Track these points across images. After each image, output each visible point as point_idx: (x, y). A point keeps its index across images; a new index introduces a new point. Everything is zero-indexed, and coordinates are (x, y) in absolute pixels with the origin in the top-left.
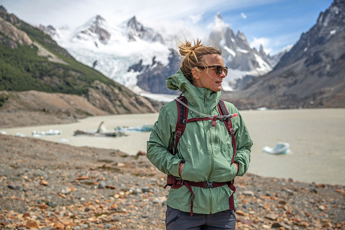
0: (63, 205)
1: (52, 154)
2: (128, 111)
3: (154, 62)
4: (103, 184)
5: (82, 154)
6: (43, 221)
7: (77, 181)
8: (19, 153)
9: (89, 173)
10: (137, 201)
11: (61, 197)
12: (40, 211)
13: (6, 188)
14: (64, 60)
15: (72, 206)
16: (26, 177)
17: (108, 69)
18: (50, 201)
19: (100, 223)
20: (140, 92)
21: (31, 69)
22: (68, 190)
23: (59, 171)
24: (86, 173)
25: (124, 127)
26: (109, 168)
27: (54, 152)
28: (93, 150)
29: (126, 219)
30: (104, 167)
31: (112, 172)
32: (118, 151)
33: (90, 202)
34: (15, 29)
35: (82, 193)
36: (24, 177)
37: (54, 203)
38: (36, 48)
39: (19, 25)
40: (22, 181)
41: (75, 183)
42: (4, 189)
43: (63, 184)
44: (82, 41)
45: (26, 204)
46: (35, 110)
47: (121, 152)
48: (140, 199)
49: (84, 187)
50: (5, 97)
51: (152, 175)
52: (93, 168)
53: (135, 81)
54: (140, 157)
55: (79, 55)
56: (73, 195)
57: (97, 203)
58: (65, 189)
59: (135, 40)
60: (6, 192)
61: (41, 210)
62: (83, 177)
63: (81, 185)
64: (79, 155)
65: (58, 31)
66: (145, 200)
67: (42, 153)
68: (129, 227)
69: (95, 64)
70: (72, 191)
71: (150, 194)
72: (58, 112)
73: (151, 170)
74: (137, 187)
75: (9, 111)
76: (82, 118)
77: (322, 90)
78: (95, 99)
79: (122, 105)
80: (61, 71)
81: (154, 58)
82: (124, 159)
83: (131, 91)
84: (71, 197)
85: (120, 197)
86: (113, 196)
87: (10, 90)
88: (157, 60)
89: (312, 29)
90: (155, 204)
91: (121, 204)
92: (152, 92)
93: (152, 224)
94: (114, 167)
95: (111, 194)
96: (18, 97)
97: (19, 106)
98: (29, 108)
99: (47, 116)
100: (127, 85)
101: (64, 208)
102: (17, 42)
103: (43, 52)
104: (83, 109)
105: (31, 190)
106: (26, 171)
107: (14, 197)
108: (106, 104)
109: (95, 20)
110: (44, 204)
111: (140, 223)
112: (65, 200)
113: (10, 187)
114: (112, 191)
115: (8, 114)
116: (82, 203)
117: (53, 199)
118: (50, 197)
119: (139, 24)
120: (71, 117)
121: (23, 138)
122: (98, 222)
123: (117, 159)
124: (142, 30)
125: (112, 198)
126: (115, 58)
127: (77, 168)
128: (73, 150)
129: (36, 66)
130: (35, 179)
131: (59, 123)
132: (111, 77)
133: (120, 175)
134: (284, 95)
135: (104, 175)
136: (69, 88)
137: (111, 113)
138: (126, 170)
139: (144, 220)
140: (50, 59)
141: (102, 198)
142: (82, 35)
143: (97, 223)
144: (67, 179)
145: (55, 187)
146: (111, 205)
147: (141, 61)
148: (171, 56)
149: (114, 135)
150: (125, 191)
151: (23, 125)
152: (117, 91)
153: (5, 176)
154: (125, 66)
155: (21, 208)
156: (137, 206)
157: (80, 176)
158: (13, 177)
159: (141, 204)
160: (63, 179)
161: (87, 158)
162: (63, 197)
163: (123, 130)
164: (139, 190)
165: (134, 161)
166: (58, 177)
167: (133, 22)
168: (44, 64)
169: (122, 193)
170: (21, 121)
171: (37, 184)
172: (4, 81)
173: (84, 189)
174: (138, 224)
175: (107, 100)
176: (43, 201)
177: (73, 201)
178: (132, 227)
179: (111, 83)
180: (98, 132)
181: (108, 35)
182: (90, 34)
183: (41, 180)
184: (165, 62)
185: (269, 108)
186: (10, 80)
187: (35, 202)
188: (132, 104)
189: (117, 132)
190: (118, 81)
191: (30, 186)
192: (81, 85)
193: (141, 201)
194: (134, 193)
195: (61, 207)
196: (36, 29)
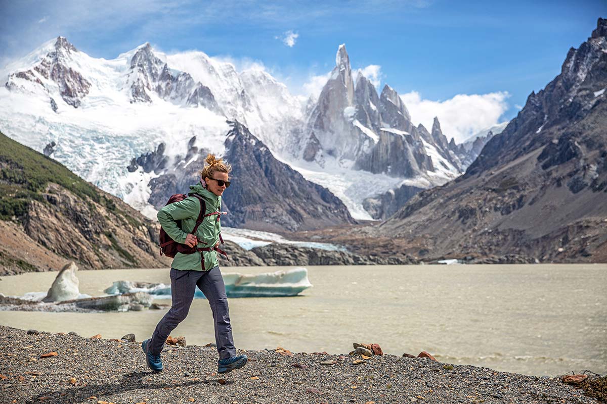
3: (193, 150)
17: (81, 162)
53: (146, 194)
59: (148, 99)
76: (7, 275)
77: (583, 220)
78: (45, 228)
79: (116, 246)
81: (193, 140)
88: (198, 144)
89: (552, 85)
100: (128, 199)
108: (72, 241)
119: (158, 62)
124: (166, 75)
126: (99, 138)
132: (91, 179)
134: (496, 232)
142: (19, 82)
147: (162, 147)
148: (231, 138)
152: (103, 211)
175: (77, 233)
179: (90, 192)
182: (38, 81)
184: (219, 151)
185: (465, 260)
188: (139, 242)
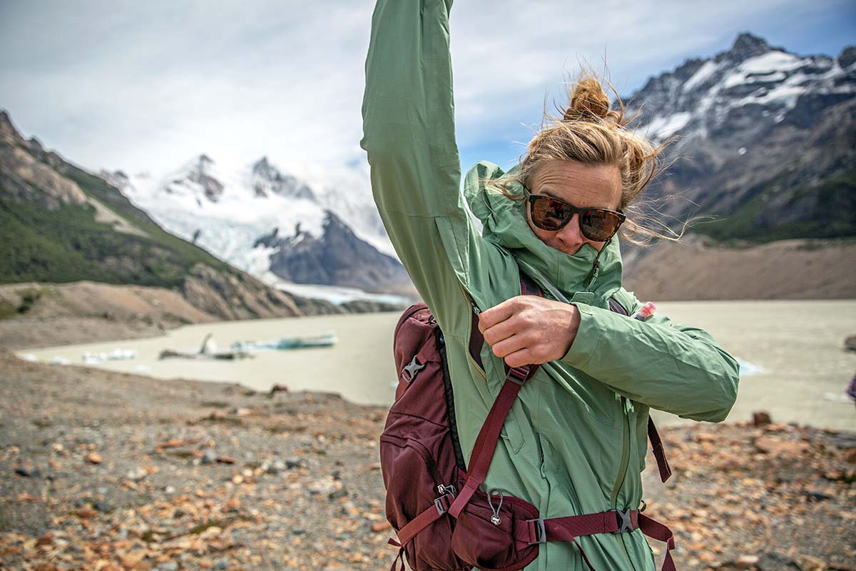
0: (130, 506)
1: (117, 396)
2: (254, 315)
3: (298, 233)
4: (212, 455)
5: (173, 392)
6: (81, 555)
7: (160, 451)
8: (55, 395)
9: (184, 430)
10: (278, 488)
11: (125, 490)
12: (78, 524)
13: (13, 475)
14: (144, 229)
15: (147, 507)
16: (59, 447)
17: (220, 244)
18: (102, 498)
19: (205, 553)
20: (275, 283)
21: (83, 245)
22: (141, 472)
23: (127, 429)
24: (179, 431)
25: (248, 342)
26: (222, 420)
27: (122, 390)
28: (194, 385)
29: (261, 538)
30: (213, 419)
31: (229, 427)
32: (238, 385)
33: (184, 497)
34: (56, 176)
35: (168, 478)
36: (55, 447)
37: (111, 502)
38: (93, 210)
39: (63, 170)
40: (49, 455)
41: (156, 456)
42: (7, 478)
43: (133, 458)
44: (173, 197)
45: (49, 510)
46: (89, 316)
47: (243, 387)
48: (284, 485)
49: (173, 463)
50: (34, 294)
51: (301, 430)
52: (192, 421)
53: (266, 264)
54: (278, 395)
55: (169, 220)
56: (152, 481)
57: (199, 497)
58: (135, 471)
59: (265, 195)
60: (8, 484)
61: (82, 521)
62: (173, 442)
63: (168, 458)
64: (168, 396)
65: (133, 181)
66: (294, 486)
67: (98, 394)
68: (268, 562)
69: (197, 235)
70: (149, 473)
71: (302, 471)
72: (132, 319)
73: (299, 420)
74: (276, 457)
75: (41, 319)
76: (172, 328)
78: (196, 295)
79: (244, 305)
80: (137, 248)
81: (298, 225)
82: (248, 399)
83: (259, 282)
84: (148, 488)
85: (244, 482)
86: (230, 480)
87: (44, 281)
88: (303, 229)
90: (315, 497)
91: (247, 496)
92: (296, 281)
93: (316, 551)
94: (232, 416)
95: (227, 475)
96: (59, 294)
97: (61, 309)
98: (79, 313)
99: (111, 326)
100: (253, 271)
101: (131, 513)
102: (59, 199)
103: (106, 215)
104: (176, 313)
105: (66, 476)
106: (62, 434)
107: (25, 495)
108: (215, 303)
109: (197, 162)
110: (88, 507)
111: (291, 549)
112: (134, 494)
113: (21, 473)
114: (227, 468)
115: (40, 323)
116: (169, 498)
117: (109, 494)
118: (103, 490)
119: (273, 168)
120: (154, 328)
121: (65, 367)
122: (200, 552)
123: (235, 399)
124: (278, 178)
125: (229, 485)
126: (231, 225)
127: (162, 421)
128: (156, 386)
129: (93, 240)
130: (78, 449)
131: (133, 338)
132: (225, 256)
133: (243, 433)
135: (213, 435)
136: (149, 277)
137: (224, 318)
138: (253, 420)
139: (297, 540)
140: (118, 228)
141: (209, 486)
142: (174, 187)
143: (198, 556)
144: (140, 447)
145: (116, 466)
146: (226, 500)
147: (276, 231)
148: (328, 223)
149: (229, 357)
150: (253, 466)
151: (67, 343)
152: (234, 281)
153: (17, 446)
154: (249, 238)
155: (37, 520)
156: (280, 502)
157: (167, 440)
158: (32, 447)
159: (286, 494)
160: (133, 448)
161: (182, 399)
162: (130, 489)
163: (245, 349)
164: (280, 465)
165: (267, 402)
166: (123, 444)
167: (262, 166)
168: (107, 237)
169: (248, 473)
170: (64, 335)
171: (79, 459)
172: (33, 266)
173: (173, 468)
174: (287, 552)
175: (218, 297)
176: (86, 500)
177: (149, 495)
178: (274, 563)
179: (224, 268)
180: (203, 351)
181: (220, 187)
182: (188, 186)
183: (89, 450)
184: (317, 232)
186: (44, 264)
187: (69, 504)
188: (260, 302)
189: (234, 351)
190: (238, 264)
191: (64, 466)
192: (172, 272)
193: (285, 488)
194: (272, 471)
195: (125, 512)
196: (94, 177)
